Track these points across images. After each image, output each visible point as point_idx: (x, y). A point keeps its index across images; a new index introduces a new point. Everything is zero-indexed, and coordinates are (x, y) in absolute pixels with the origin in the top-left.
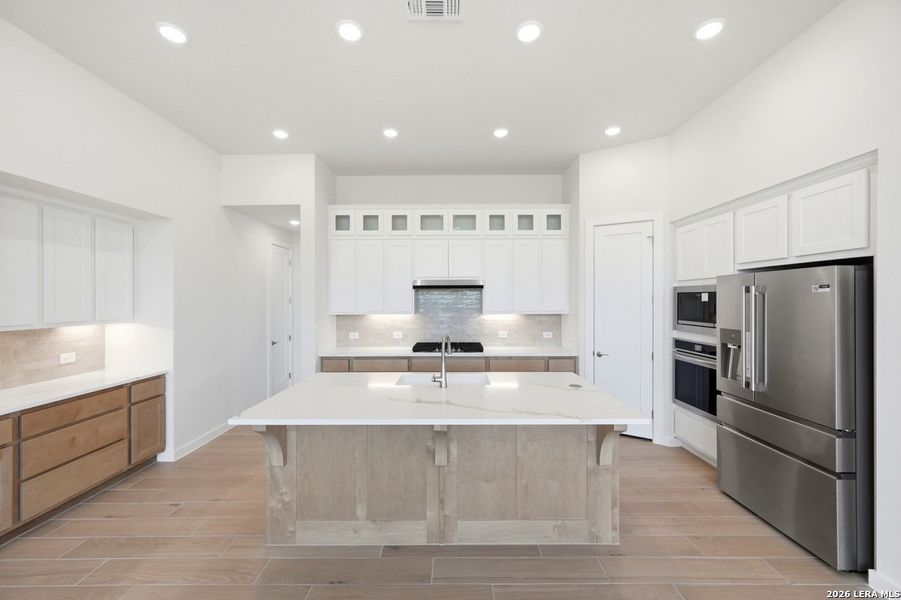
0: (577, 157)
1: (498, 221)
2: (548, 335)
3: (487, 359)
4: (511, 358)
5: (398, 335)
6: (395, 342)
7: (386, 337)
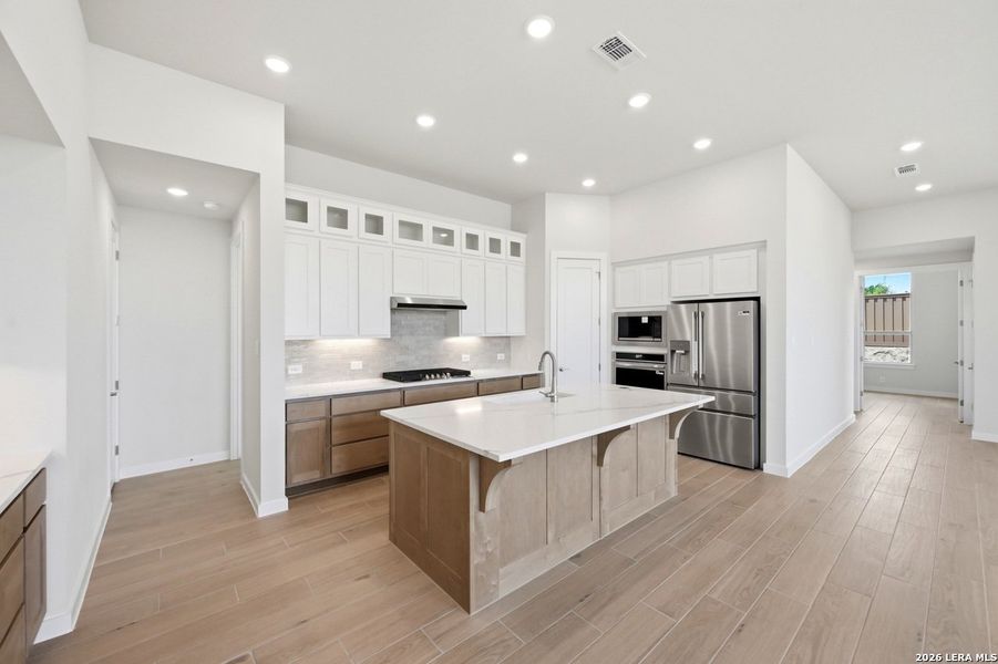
0: (544, 194)
1: (472, 241)
2: (501, 356)
3: (478, 383)
4: (494, 379)
5: (357, 365)
6: (353, 375)
7: (339, 368)
